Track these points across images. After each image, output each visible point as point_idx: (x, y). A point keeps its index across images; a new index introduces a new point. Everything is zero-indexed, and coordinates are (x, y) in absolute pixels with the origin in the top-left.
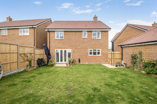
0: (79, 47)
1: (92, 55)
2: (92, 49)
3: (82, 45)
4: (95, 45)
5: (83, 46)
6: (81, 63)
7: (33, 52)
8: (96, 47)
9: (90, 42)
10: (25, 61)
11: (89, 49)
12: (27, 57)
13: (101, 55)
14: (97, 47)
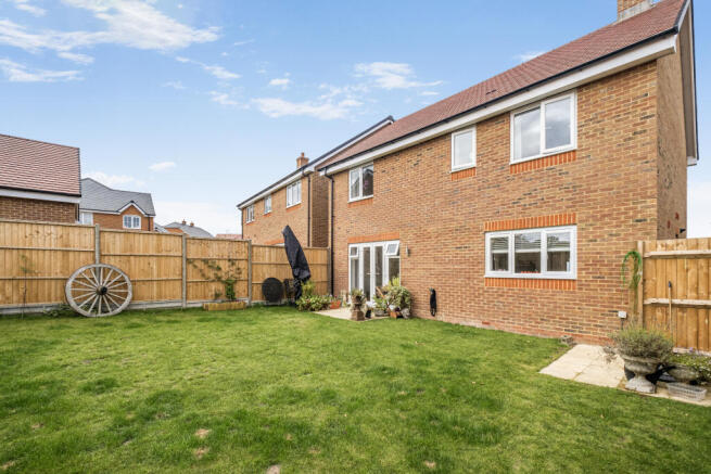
0: (431, 229)
1: (511, 273)
2: (511, 235)
3: (446, 215)
4: (527, 200)
5: (452, 220)
6: (442, 317)
7: (244, 256)
8: (534, 213)
9: (492, 191)
10: (208, 281)
11: (489, 236)
12: (219, 269)
13: (580, 270)
14: (545, 214)
